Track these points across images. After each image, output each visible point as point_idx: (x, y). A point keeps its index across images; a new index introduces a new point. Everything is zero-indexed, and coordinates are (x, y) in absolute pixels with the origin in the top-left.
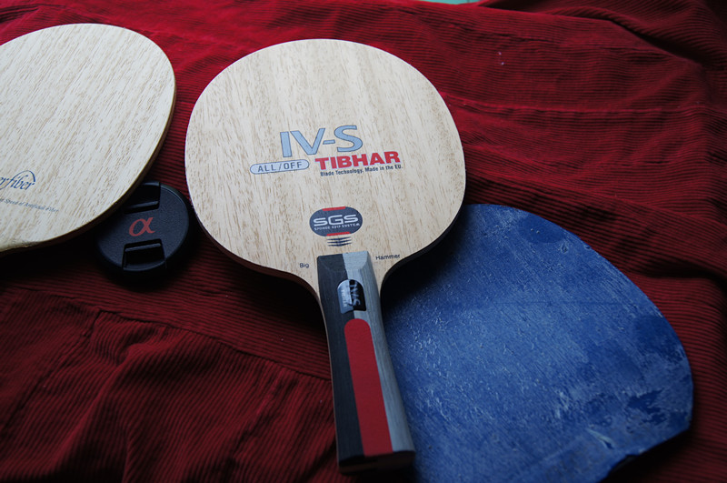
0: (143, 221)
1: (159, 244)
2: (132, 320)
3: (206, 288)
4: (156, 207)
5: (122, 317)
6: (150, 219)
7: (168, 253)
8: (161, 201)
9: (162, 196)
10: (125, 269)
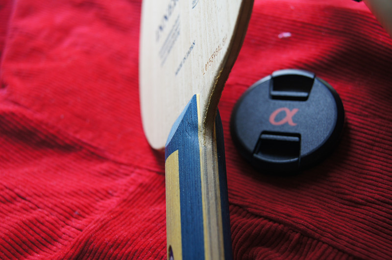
0: (287, 110)
1: (296, 139)
2: (261, 217)
3: (348, 197)
4: (304, 99)
5: (248, 212)
6: (295, 111)
7: (305, 150)
8: (312, 94)
9: (314, 89)
10: (255, 155)
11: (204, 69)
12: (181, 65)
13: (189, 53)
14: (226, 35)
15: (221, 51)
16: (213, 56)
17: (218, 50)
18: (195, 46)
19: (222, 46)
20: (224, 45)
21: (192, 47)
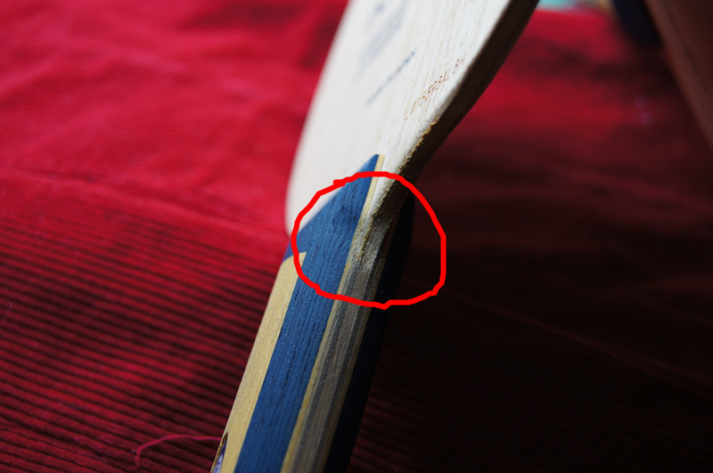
11: (409, 111)
12: (380, 90)
13: (400, 69)
14: (465, 54)
15: (447, 83)
16: (432, 88)
17: (442, 79)
18: (413, 60)
19: (450, 74)
20: (454, 73)
21: (407, 61)
